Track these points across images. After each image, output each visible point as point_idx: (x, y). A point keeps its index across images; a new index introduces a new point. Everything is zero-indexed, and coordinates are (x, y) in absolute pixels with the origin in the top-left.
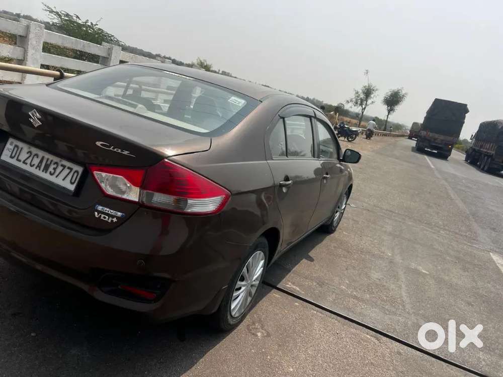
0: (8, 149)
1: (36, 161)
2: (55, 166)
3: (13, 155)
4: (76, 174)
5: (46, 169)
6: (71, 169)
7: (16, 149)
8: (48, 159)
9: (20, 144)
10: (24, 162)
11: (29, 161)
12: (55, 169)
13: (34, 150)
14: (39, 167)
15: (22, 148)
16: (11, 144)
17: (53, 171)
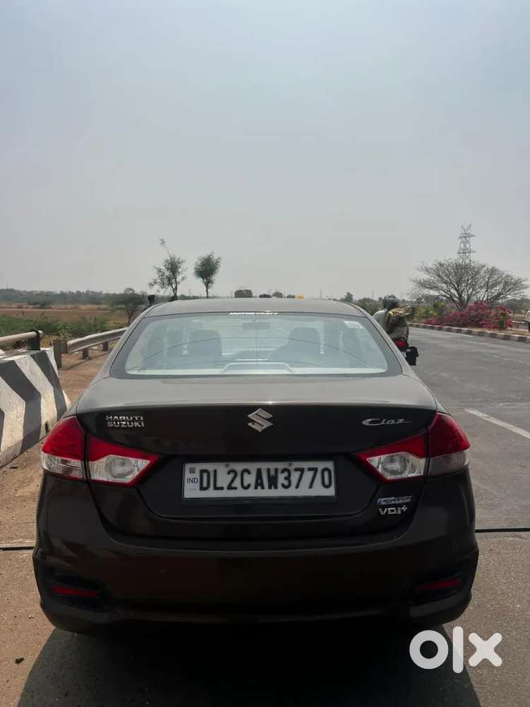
0: (193, 481)
1: (250, 479)
2: (286, 474)
3: (205, 485)
4: (326, 474)
5: (273, 482)
6: (315, 470)
7: (205, 476)
8: (269, 470)
9: (210, 467)
10: (230, 487)
11: (237, 483)
12: (288, 478)
13: (239, 467)
14: (259, 484)
15: (215, 471)
16: (192, 471)
17: (286, 483)
